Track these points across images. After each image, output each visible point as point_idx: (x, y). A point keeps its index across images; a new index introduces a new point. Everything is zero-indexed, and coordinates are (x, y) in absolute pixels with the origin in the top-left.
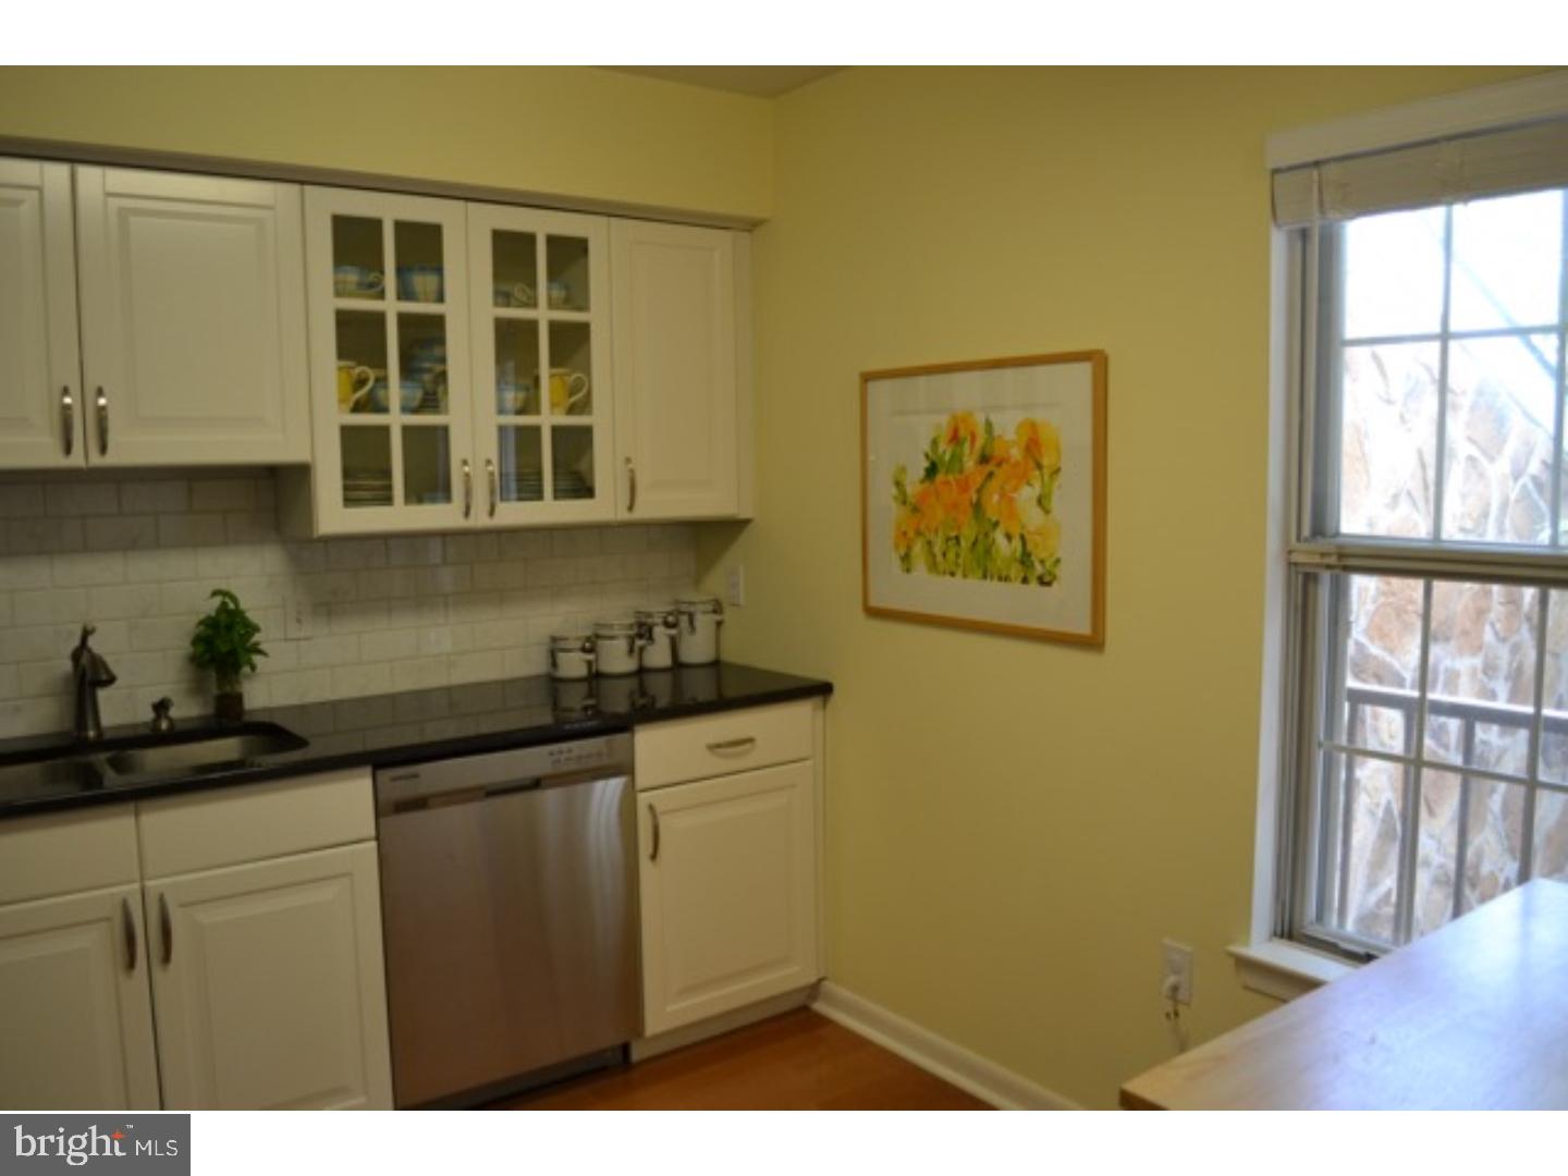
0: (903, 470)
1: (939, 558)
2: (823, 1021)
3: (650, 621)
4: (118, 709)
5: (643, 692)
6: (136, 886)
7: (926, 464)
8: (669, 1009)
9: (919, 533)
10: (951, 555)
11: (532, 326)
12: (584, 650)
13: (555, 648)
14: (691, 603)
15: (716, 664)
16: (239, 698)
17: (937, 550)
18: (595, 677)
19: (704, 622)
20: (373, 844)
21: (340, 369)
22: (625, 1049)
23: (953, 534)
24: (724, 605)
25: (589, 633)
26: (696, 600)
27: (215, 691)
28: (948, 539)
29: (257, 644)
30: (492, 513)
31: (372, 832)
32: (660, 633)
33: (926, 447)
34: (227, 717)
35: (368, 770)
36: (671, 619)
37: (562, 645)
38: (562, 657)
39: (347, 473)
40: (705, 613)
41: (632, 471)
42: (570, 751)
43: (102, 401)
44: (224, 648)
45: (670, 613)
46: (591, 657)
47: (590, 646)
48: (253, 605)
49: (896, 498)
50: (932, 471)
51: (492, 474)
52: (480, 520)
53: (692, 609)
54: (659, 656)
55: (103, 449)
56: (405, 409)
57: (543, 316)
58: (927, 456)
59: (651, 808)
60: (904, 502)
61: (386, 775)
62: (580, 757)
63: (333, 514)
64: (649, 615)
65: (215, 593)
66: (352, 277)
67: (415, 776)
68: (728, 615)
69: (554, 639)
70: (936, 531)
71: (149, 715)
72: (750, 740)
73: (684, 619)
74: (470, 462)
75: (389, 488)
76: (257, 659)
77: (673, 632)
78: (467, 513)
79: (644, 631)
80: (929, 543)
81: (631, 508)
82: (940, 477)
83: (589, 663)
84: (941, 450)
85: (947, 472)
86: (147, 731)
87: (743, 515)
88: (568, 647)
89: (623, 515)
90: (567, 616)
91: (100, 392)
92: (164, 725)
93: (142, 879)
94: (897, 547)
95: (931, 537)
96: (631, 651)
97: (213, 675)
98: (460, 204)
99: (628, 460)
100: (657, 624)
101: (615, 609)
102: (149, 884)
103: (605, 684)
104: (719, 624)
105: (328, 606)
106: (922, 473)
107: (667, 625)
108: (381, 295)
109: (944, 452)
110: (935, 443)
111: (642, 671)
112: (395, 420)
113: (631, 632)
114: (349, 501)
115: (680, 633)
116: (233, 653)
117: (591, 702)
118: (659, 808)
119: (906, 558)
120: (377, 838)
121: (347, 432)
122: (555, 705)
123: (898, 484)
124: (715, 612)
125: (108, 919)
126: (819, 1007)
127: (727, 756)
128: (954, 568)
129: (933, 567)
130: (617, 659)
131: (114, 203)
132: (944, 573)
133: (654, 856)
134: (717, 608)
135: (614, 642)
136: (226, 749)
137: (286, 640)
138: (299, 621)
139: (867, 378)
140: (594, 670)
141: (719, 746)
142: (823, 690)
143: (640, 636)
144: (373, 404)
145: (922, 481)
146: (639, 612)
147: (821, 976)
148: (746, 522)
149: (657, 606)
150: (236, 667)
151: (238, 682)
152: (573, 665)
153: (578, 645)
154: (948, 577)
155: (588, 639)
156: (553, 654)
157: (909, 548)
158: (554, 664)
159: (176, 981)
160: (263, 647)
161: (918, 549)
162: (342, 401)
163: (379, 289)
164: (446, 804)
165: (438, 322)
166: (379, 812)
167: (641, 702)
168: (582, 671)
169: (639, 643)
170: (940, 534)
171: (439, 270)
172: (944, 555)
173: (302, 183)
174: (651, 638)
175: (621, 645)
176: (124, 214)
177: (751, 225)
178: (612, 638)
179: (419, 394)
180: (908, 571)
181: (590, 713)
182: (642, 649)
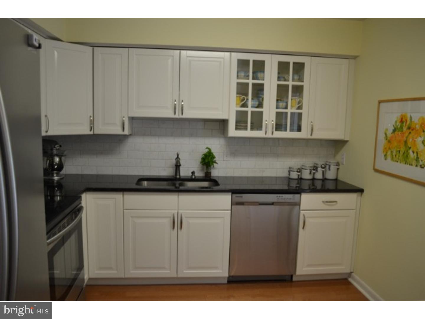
0: (387, 130)
1: (394, 156)
2: (350, 283)
3: (317, 166)
4: (184, 172)
5: (313, 185)
6: (177, 211)
7: (393, 128)
8: (304, 269)
9: (389, 149)
10: (397, 156)
11: (287, 86)
12: (297, 172)
13: (290, 170)
14: (330, 162)
15: (336, 180)
16: (210, 173)
17: (394, 154)
18: (300, 179)
19: (333, 168)
20: (230, 211)
21: (237, 97)
22: (292, 276)
23: (398, 150)
24: (340, 164)
25: (299, 167)
26: (331, 161)
27: (205, 171)
28: (397, 151)
29: (215, 161)
30: (272, 134)
31: (230, 209)
32: (320, 169)
33: (394, 123)
34: (207, 177)
35: (230, 194)
36: (323, 166)
37: (292, 169)
38: (291, 172)
39: (237, 122)
40: (334, 165)
41: (312, 125)
42: (282, 197)
43: (183, 103)
44: (207, 161)
45: (323, 164)
46: (299, 174)
47: (300, 171)
48: (215, 151)
49: (384, 138)
50: (394, 131)
51: (273, 124)
52: (269, 135)
53: (330, 164)
54: (319, 175)
55: (182, 114)
56: (252, 107)
57: (290, 83)
58: (393, 126)
59: (304, 215)
60: (386, 139)
61: (234, 195)
62: (285, 199)
63: (232, 131)
64: (317, 164)
65: (207, 148)
66: (242, 74)
67: (242, 197)
68: (341, 167)
69: (290, 168)
70: (394, 148)
71: (190, 174)
72: (336, 202)
73: (327, 167)
74: (268, 121)
75: (247, 126)
76: (215, 164)
77: (323, 169)
78: (266, 133)
79: (315, 168)
80: (392, 152)
81: (311, 135)
82: (396, 133)
83: (299, 175)
84: (397, 124)
85: (398, 131)
86: (190, 178)
87: (346, 139)
88: (293, 170)
89: (309, 137)
90: (295, 162)
91: (182, 101)
92: (193, 177)
93: (178, 209)
94: (383, 152)
95: (393, 150)
96: (310, 173)
97: (205, 167)
98: (270, 55)
99: (312, 122)
100: (319, 167)
101: (308, 162)
102: (179, 211)
103: (303, 181)
104: (338, 169)
105: (234, 153)
106: (392, 131)
107: (322, 167)
108: (248, 79)
109: (398, 125)
110: (396, 122)
111: (313, 179)
112: (250, 109)
113: (311, 168)
114: (237, 128)
115: (326, 170)
116: (209, 162)
117: (298, 185)
118: (306, 216)
119: (385, 156)
120: (231, 210)
121: (237, 112)
122: (289, 185)
123: (386, 134)
124: (337, 165)
125: (170, 217)
126: (350, 280)
127: (328, 205)
128: (398, 160)
129: (392, 159)
130: (306, 175)
131: (189, 58)
132: (395, 161)
133: (303, 228)
134: (338, 164)
135: (307, 170)
136: (205, 184)
137: (224, 161)
138: (227, 156)
139: (380, 102)
140: (300, 177)
141: (327, 202)
142: (361, 191)
143: (314, 170)
144: (245, 105)
145: (392, 133)
146: (315, 164)
147: (352, 271)
148: (347, 141)
149: (320, 162)
150: (210, 166)
151: (210, 169)
152: (294, 175)
153: (296, 170)
154: (396, 163)
155: (299, 169)
156: (289, 172)
157: (387, 153)
158: (289, 174)
159: (183, 233)
160: (217, 162)
161: (389, 153)
162: (237, 104)
163: (248, 77)
164: (248, 205)
165: (262, 85)
166: (232, 204)
167: (312, 187)
168: (296, 177)
169: (313, 171)
170: (395, 149)
171: (264, 72)
172: (396, 156)
173: (231, 52)
174: (317, 171)
175: (308, 171)
176: (190, 61)
177: (355, 57)
178: (306, 169)
179: (257, 103)
180: (386, 159)
181: (297, 188)
182: (314, 173)
